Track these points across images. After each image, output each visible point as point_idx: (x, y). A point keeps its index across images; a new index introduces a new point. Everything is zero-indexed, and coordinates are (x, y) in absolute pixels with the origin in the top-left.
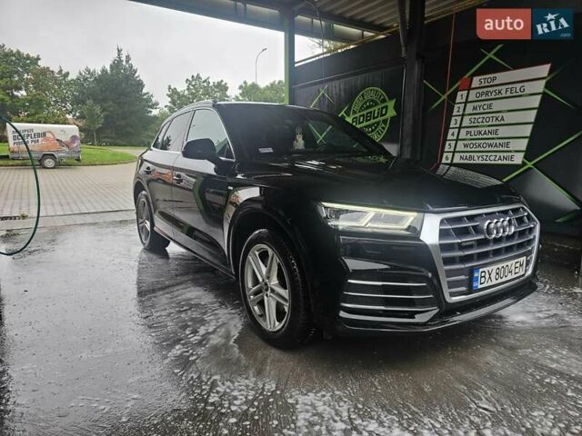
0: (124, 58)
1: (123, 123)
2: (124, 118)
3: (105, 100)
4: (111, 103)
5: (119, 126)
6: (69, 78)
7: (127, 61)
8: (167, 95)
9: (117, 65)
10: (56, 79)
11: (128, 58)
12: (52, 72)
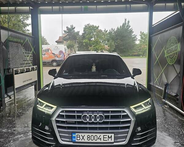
0: (127, 22)
1: (123, 47)
2: (123, 46)
3: (117, 39)
4: (119, 40)
5: (121, 49)
6: (108, 32)
7: (128, 23)
8: (140, 35)
9: (124, 25)
10: (103, 33)
11: (129, 22)
12: (102, 31)
